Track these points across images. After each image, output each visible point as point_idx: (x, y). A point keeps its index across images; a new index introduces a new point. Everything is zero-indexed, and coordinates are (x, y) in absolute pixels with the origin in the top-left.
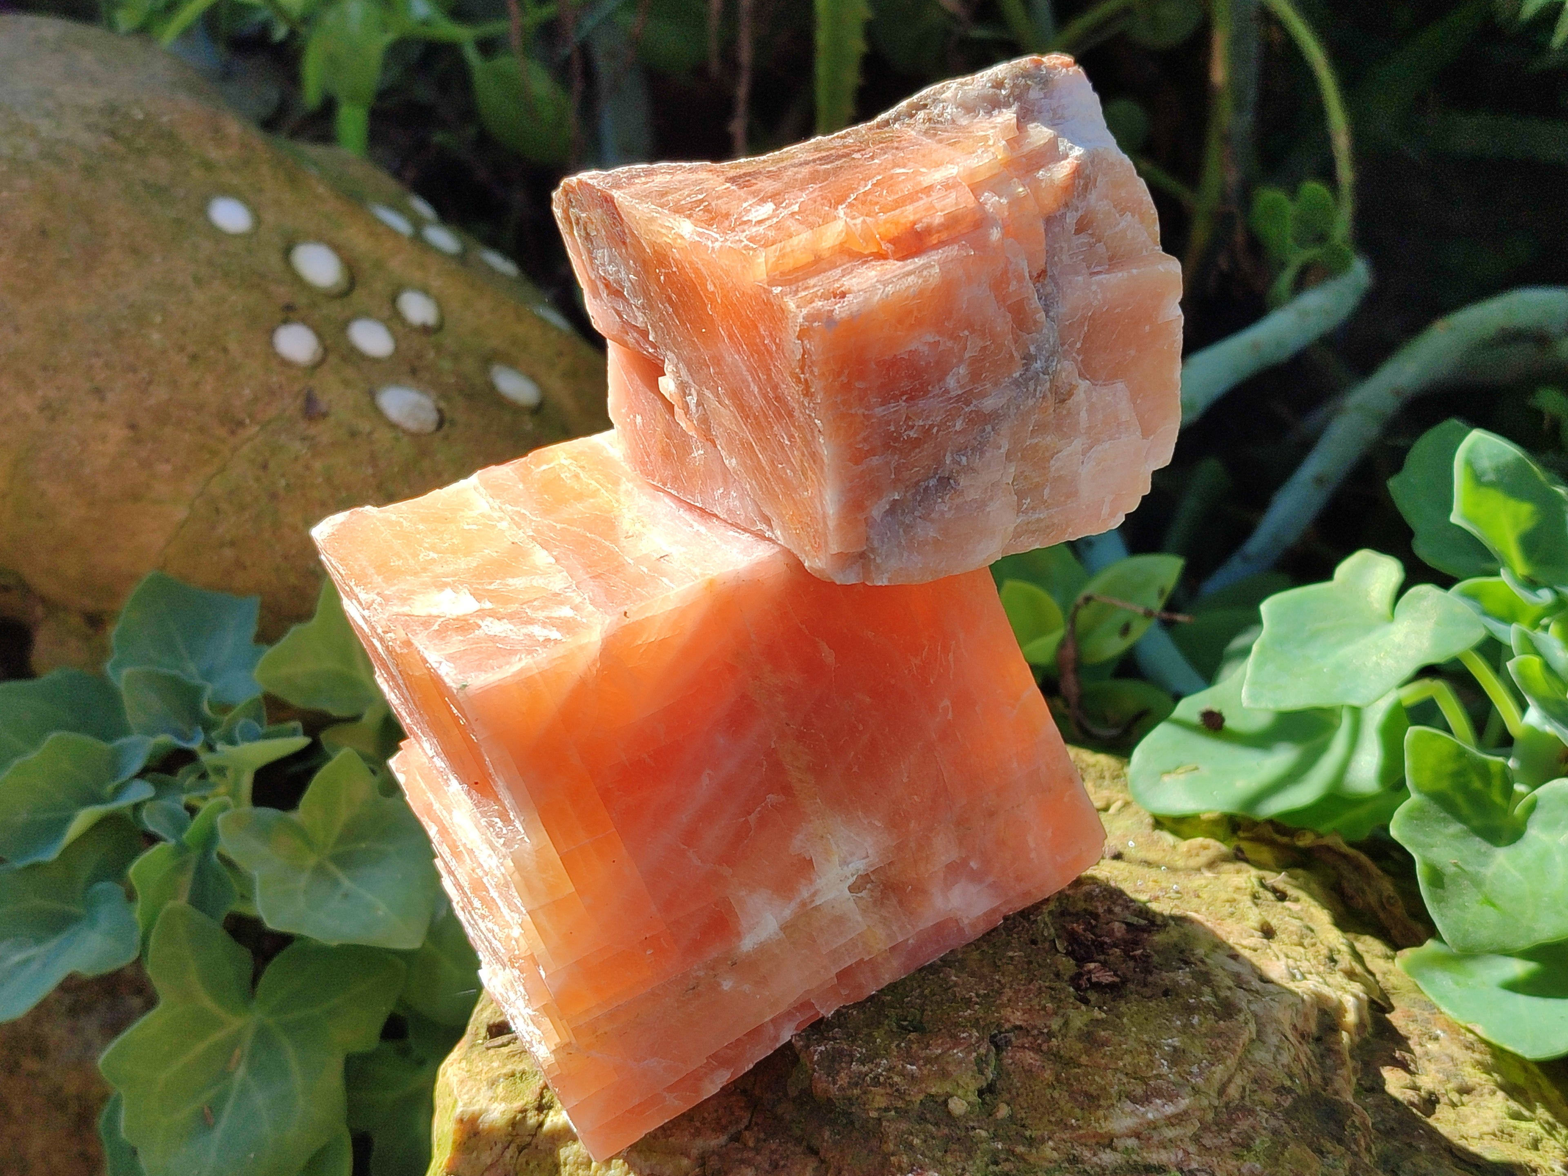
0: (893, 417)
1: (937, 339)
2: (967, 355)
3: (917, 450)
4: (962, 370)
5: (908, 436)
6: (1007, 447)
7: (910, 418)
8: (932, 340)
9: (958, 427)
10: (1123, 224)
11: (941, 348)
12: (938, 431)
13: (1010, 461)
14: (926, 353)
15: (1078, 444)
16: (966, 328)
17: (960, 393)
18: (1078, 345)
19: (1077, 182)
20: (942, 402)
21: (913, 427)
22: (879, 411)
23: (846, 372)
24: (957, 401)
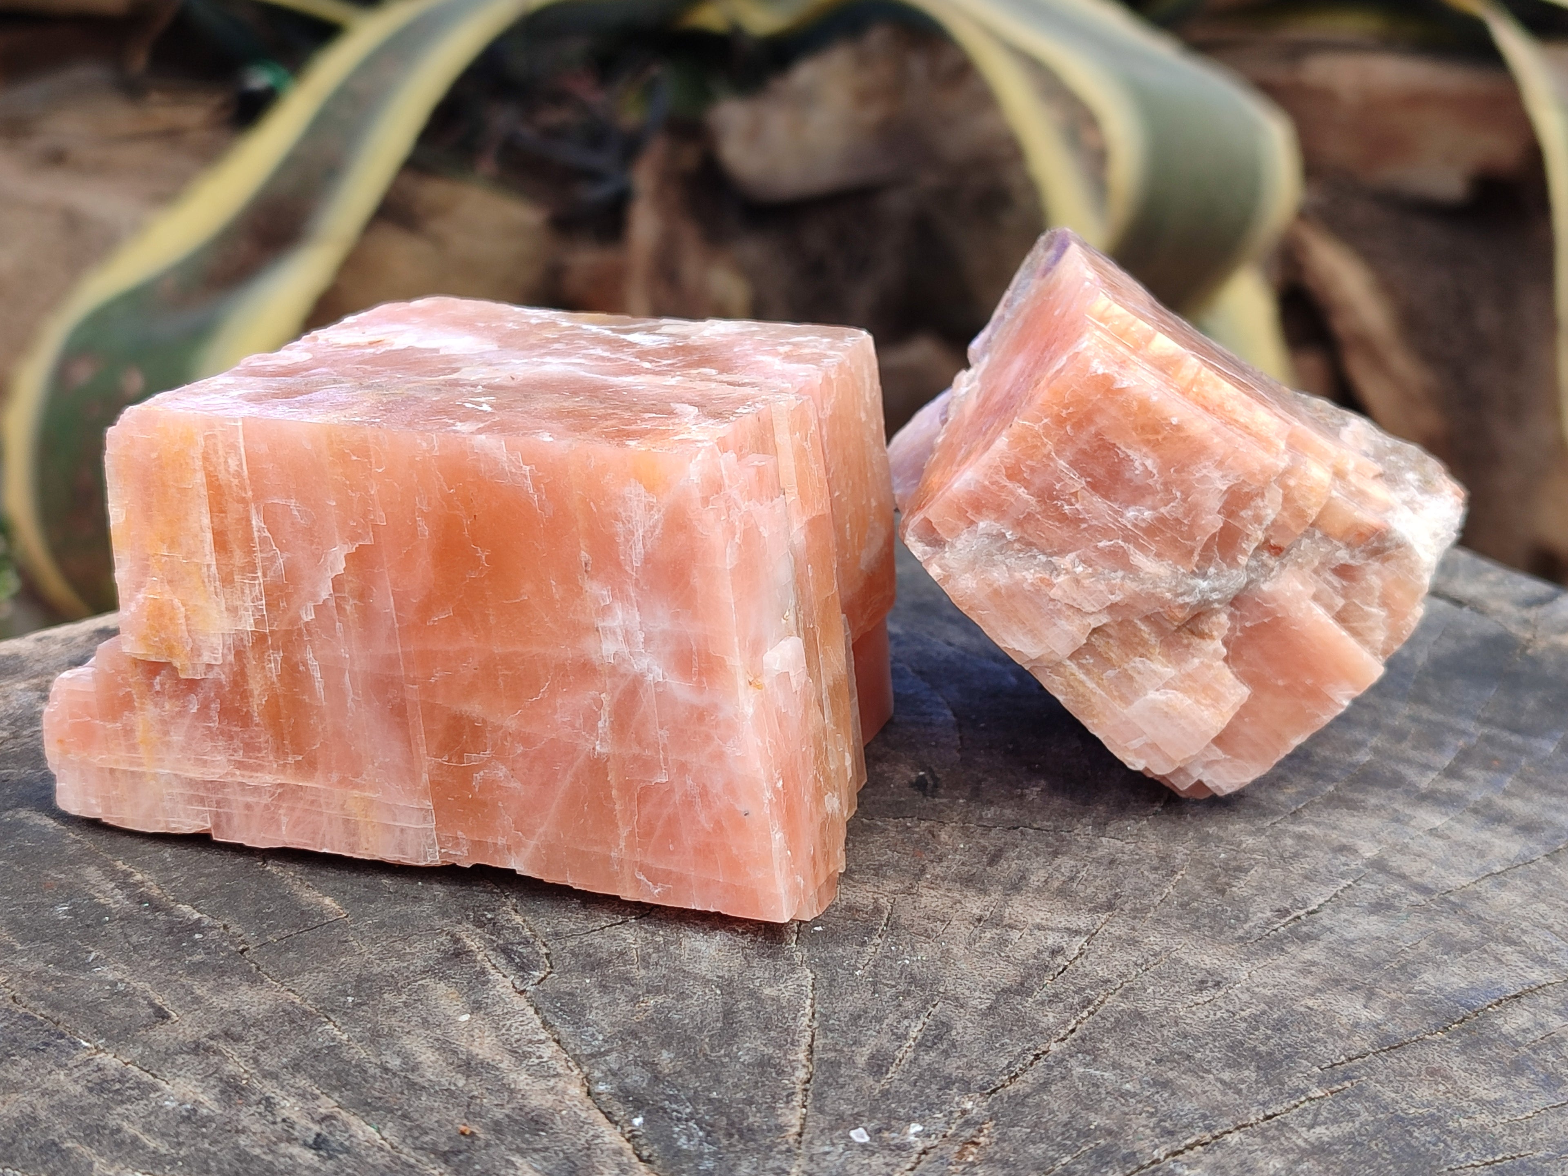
0: (1067, 481)
1: (1155, 471)
2: (1163, 510)
3: (1057, 524)
4: (1147, 514)
5: (1062, 506)
6: (1118, 599)
7: (1076, 497)
8: (1150, 468)
9: (1101, 545)
10: (1374, 610)
11: (1150, 482)
12: (1085, 529)
13: (1110, 614)
14: (1137, 472)
15: (1169, 671)
16: (1182, 492)
17: (1129, 527)
18: (1248, 624)
19: (1373, 538)
20: (1109, 515)
21: (1072, 505)
22: (1062, 463)
23: (1071, 410)
24: (1122, 530)
